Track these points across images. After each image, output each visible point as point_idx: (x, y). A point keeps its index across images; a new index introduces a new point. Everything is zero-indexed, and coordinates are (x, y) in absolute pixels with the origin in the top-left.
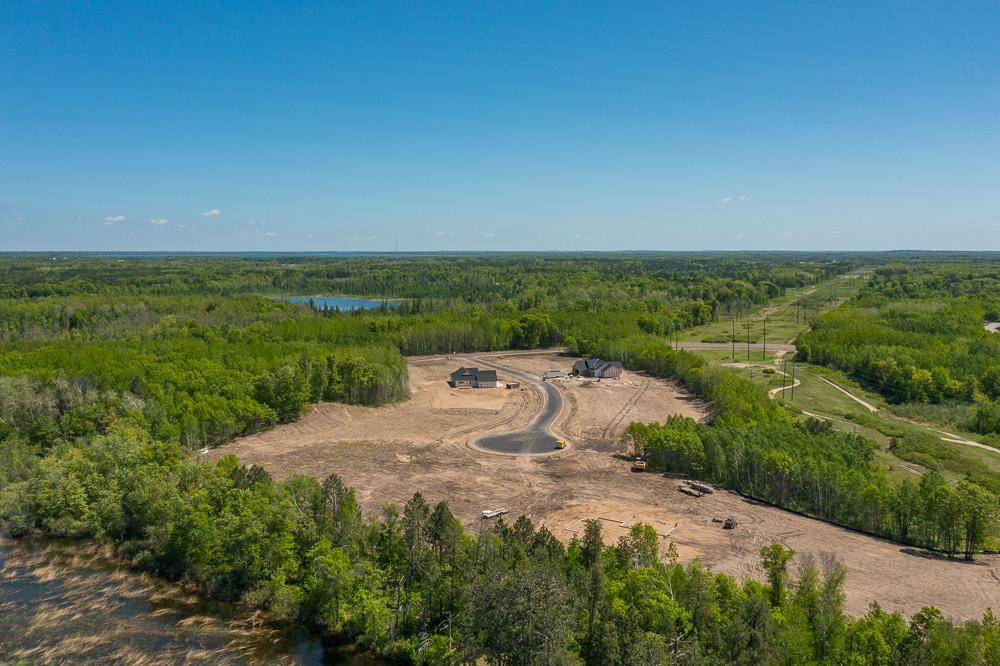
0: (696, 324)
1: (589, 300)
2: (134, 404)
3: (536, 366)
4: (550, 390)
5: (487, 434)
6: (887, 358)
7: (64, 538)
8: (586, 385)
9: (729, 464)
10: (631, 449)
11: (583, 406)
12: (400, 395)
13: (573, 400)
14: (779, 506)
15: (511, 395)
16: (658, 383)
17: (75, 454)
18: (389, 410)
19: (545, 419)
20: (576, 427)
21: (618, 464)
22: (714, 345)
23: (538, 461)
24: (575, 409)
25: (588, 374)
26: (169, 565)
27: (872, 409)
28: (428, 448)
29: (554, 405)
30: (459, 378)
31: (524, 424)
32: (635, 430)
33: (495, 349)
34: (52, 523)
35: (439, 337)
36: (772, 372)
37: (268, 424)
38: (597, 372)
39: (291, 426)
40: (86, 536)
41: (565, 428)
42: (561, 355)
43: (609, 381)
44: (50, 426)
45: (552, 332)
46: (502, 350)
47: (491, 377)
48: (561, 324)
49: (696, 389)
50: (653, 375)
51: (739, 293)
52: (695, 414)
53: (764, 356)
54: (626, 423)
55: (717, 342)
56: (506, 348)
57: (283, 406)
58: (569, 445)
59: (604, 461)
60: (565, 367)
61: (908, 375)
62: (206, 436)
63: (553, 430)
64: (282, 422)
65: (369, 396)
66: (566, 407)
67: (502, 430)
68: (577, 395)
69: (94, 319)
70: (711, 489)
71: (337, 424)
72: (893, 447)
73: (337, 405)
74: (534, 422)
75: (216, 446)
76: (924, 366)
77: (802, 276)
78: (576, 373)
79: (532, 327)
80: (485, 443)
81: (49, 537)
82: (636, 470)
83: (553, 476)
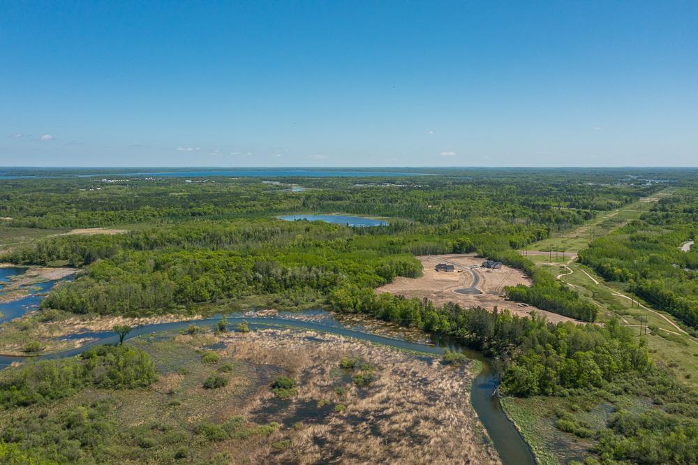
0: (538, 240)
1: (486, 226)
3: (467, 263)
4: (474, 273)
5: (456, 288)
6: (607, 263)
8: (488, 272)
9: (534, 298)
10: (505, 294)
11: (488, 279)
12: (420, 275)
13: (484, 277)
15: (461, 275)
16: (516, 271)
18: (419, 280)
19: (475, 284)
20: (486, 287)
21: (500, 298)
22: (545, 253)
23: (475, 297)
24: (484, 281)
25: (488, 267)
26: (387, 318)
27: (597, 283)
28: (440, 292)
29: (477, 279)
30: (439, 268)
31: (468, 286)
32: (506, 288)
33: (446, 254)
35: (423, 249)
36: (563, 267)
38: (492, 266)
41: (482, 287)
42: (475, 257)
43: (497, 270)
45: (471, 246)
47: (452, 268)
48: (474, 242)
49: (529, 274)
50: (514, 267)
51: (568, 218)
52: (527, 283)
53: (564, 259)
54: (503, 286)
55: (546, 251)
56: (451, 253)
57: (387, 278)
58: (484, 293)
59: (496, 297)
60: (479, 263)
61: (613, 270)
63: (478, 287)
64: (388, 283)
65: (412, 274)
66: (481, 280)
67: (461, 287)
68: (485, 276)
70: (528, 305)
71: (405, 284)
72: (593, 296)
74: (471, 285)
76: (621, 267)
77: (611, 204)
78: (483, 266)
79: (462, 244)
80: (457, 291)
81: (345, 312)
82: (506, 300)
83: (480, 301)
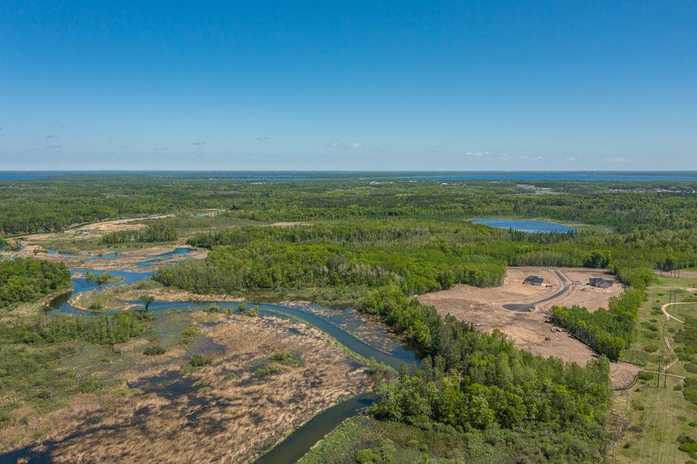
2: (397, 277)
7: (370, 313)
8: (583, 290)
11: (567, 298)
13: (568, 295)
14: (580, 341)
17: (376, 291)
20: (550, 306)
21: (543, 319)
23: (516, 314)
24: (562, 299)
25: (593, 285)
26: (391, 323)
30: (526, 279)
33: (575, 266)
34: (367, 309)
35: (544, 259)
37: (438, 290)
38: (597, 284)
39: (446, 291)
40: (375, 314)
41: (546, 305)
43: (599, 289)
44: (374, 282)
45: (608, 261)
46: (578, 267)
56: (581, 266)
57: (444, 284)
62: (416, 291)
64: (443, 289)
66: (560, 298)
68: (573, 293)
69: (407, 234)
70: (560, 330)
71: (463, 292)
73: (466, 286)
75: (420, 295)
78: (590, 283)
81: (367, 312)
82: (546, 322)
